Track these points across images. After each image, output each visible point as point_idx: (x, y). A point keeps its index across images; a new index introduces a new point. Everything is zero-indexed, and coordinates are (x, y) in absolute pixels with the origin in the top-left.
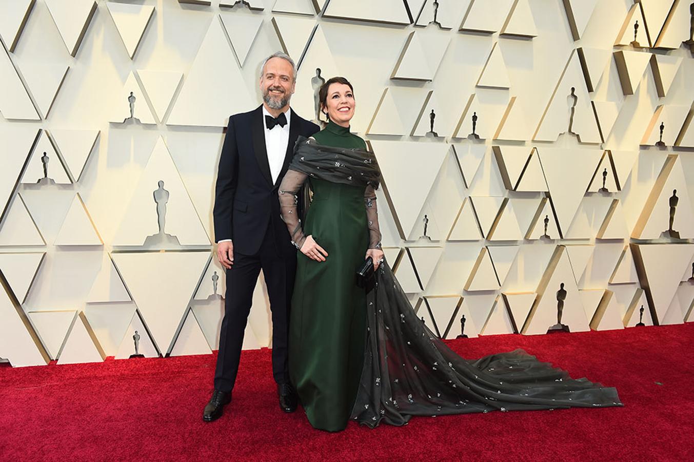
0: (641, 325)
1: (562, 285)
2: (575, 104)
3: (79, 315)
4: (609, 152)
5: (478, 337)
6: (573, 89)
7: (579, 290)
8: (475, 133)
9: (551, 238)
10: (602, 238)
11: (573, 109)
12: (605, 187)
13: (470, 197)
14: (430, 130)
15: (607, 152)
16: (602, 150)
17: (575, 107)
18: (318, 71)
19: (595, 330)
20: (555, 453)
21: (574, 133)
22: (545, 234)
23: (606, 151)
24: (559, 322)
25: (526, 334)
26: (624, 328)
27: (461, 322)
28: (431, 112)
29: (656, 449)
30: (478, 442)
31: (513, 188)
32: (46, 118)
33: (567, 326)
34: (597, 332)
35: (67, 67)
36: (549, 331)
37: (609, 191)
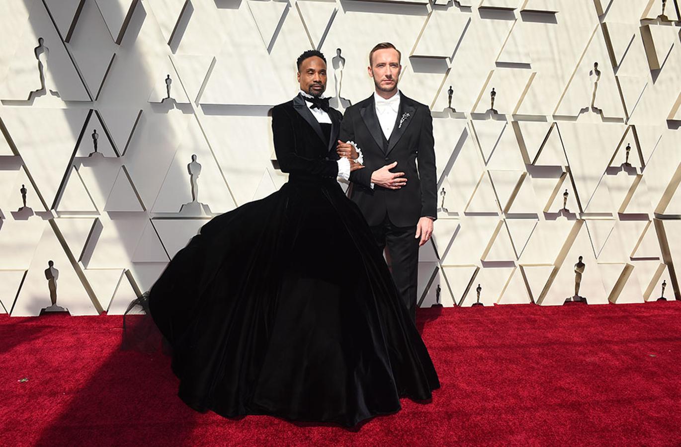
0: (662, 299)
1: (581, 258)
2: (598, 80)
3: (125, 273)
4: (633, 127)
5: (493, 305)
6: (596, 64)
7: (598, 264)
8: (494, 108)
9: (571, 212)
10: (624, 213)
11: (596, 83)
12: (628, 162)
13: (488, 171)
14: (448, 106)
15: (631, 127)
16: (626, 125)
17: (598, 82)
18: (339, 51)
19: (614, 303)
20: (545, 421)
21: (596, 108)
22: (564, 208)
23: (630, 125)
24: (577, 294)
25: (542, 305)
26: (644, 302)
27: (477, 291)
28: (449, 88)
29: (650, 423)
30: (470, 406)
31: (532, 163)
32: (96, 100)
33: (585, 299)
34: (615, 305)
35: (113, 54)
36: (565, 302)
37: (633, 166)
